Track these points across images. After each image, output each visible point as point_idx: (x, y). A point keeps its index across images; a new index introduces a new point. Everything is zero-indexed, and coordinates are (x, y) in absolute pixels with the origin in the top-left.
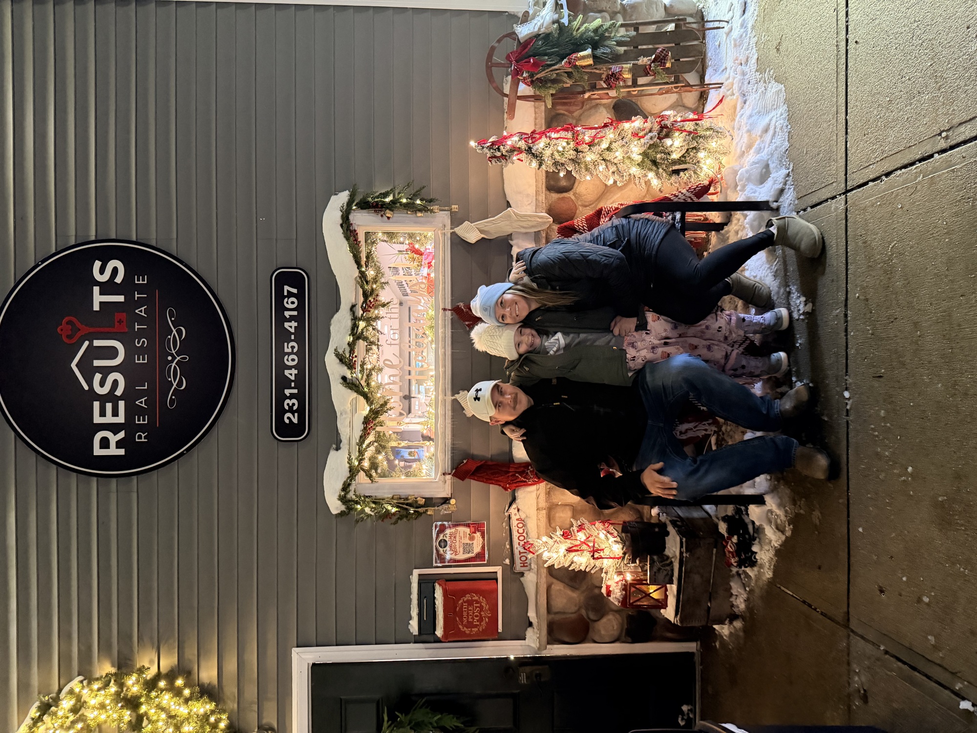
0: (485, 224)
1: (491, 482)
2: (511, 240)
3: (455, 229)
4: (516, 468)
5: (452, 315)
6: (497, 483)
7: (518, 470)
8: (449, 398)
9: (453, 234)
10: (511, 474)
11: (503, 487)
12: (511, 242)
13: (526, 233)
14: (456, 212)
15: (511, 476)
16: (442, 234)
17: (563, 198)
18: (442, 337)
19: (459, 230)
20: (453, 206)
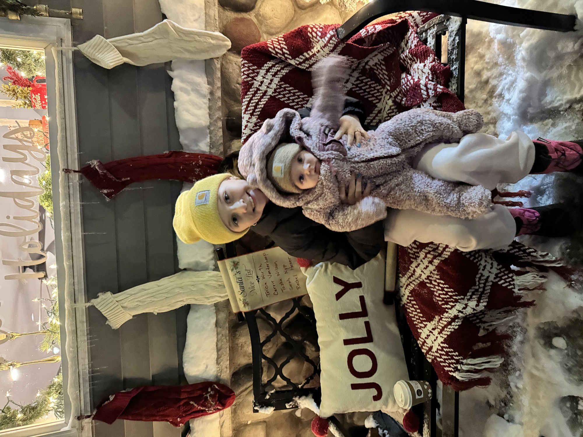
0: (129, 41)
1: (154, 418)
2: (171, 70)
3: (79, 46)
4: (190, 393)
5: (81, 178)
6: (163, 418)
7: (192, 396)
8: (82, 305)
9: (78, 55)
10: (182, 403)
11: (171, 422)
12: (171, 73)
13: (192, 62)
14: (80, 19)
15: (183, 405)
16: (58, 52)
17: (242, 20)
18: (65, 213)
19: (86, 48)
20: (74, 10)
